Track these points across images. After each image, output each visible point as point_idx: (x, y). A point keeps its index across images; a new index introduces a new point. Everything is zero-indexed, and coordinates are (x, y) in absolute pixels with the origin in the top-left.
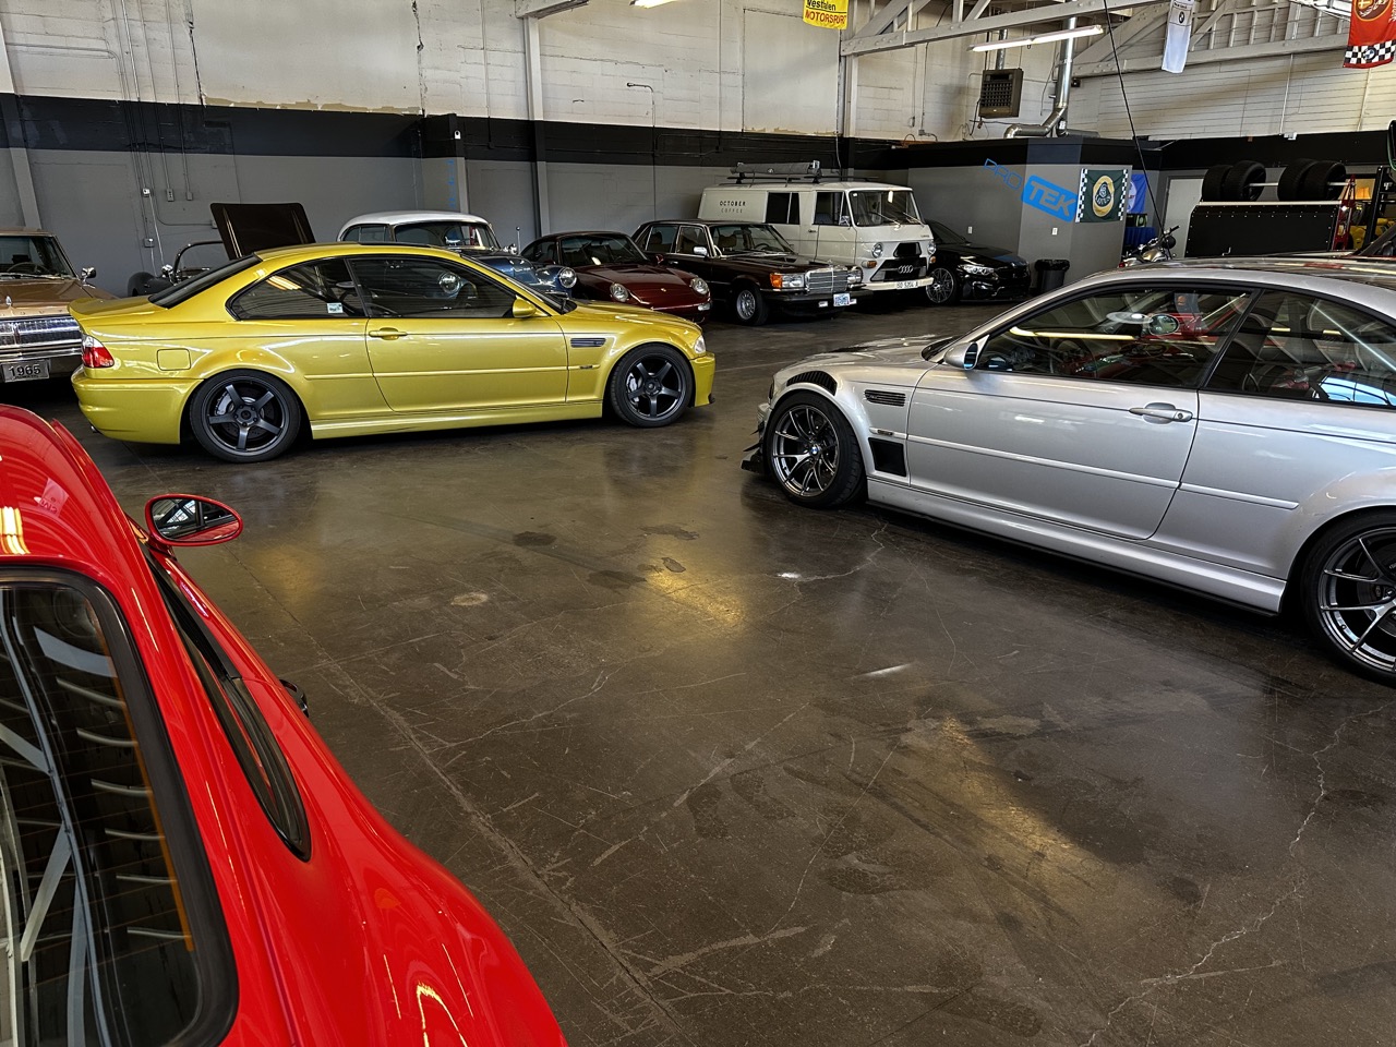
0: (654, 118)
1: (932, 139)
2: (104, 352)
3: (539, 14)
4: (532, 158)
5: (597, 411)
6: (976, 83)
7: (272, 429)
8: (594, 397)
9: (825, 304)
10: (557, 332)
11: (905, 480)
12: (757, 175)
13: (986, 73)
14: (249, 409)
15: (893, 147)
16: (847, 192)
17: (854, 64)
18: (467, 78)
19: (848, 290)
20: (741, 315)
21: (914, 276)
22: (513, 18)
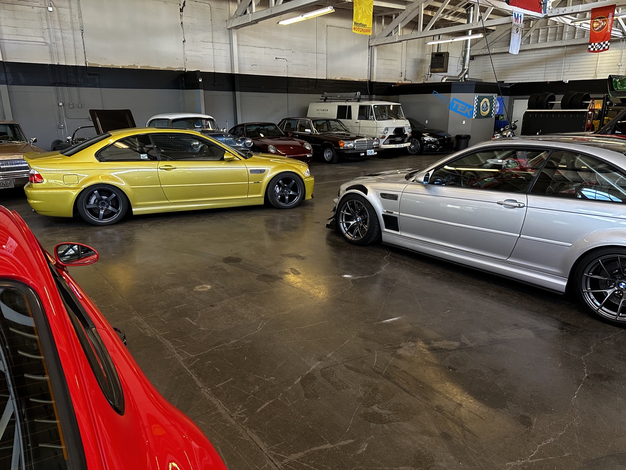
0: (287, 73)
1: (410, 82)
2: (39, 176)
3: (237, 27)
4: (233, 90)
5: (262, 202)
6: (429, 58)
7: (115, 210)
8: (260, 196)
9: (363, 154)
10: (244, 167)
11: (399, 233)
12: (333, 98)
13: (433, 54)
14: (104, 201)
15: (393, 86)
16: (373, 105)
17: (375, 50)
18: (205, 55)
19: (373, 148)
20: (326, 159)
21: (402, 142)
22: (226, 29)
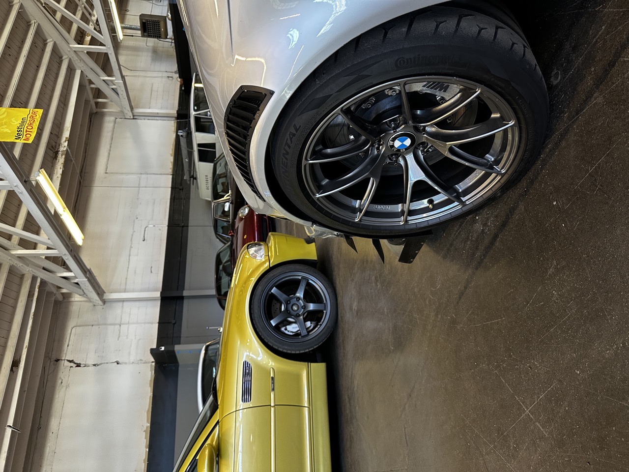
0: (162, 226)
3: (100, 294)
4: (181, 299)
5: (319, 369)
6: (152, 42)
8: (304, 372)
10: (235, 417)
12: (190, 169)
13: (143, 36)
15: (183, 88)
16: (194, 113)
17: (138, 111)
18: (135, 335)
22: (104, 307)
